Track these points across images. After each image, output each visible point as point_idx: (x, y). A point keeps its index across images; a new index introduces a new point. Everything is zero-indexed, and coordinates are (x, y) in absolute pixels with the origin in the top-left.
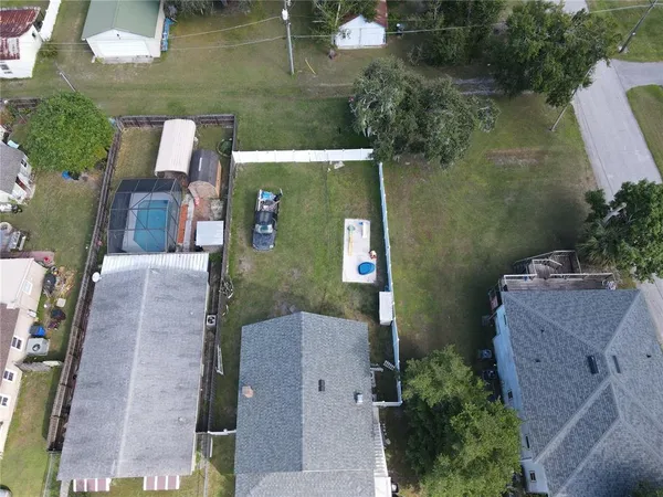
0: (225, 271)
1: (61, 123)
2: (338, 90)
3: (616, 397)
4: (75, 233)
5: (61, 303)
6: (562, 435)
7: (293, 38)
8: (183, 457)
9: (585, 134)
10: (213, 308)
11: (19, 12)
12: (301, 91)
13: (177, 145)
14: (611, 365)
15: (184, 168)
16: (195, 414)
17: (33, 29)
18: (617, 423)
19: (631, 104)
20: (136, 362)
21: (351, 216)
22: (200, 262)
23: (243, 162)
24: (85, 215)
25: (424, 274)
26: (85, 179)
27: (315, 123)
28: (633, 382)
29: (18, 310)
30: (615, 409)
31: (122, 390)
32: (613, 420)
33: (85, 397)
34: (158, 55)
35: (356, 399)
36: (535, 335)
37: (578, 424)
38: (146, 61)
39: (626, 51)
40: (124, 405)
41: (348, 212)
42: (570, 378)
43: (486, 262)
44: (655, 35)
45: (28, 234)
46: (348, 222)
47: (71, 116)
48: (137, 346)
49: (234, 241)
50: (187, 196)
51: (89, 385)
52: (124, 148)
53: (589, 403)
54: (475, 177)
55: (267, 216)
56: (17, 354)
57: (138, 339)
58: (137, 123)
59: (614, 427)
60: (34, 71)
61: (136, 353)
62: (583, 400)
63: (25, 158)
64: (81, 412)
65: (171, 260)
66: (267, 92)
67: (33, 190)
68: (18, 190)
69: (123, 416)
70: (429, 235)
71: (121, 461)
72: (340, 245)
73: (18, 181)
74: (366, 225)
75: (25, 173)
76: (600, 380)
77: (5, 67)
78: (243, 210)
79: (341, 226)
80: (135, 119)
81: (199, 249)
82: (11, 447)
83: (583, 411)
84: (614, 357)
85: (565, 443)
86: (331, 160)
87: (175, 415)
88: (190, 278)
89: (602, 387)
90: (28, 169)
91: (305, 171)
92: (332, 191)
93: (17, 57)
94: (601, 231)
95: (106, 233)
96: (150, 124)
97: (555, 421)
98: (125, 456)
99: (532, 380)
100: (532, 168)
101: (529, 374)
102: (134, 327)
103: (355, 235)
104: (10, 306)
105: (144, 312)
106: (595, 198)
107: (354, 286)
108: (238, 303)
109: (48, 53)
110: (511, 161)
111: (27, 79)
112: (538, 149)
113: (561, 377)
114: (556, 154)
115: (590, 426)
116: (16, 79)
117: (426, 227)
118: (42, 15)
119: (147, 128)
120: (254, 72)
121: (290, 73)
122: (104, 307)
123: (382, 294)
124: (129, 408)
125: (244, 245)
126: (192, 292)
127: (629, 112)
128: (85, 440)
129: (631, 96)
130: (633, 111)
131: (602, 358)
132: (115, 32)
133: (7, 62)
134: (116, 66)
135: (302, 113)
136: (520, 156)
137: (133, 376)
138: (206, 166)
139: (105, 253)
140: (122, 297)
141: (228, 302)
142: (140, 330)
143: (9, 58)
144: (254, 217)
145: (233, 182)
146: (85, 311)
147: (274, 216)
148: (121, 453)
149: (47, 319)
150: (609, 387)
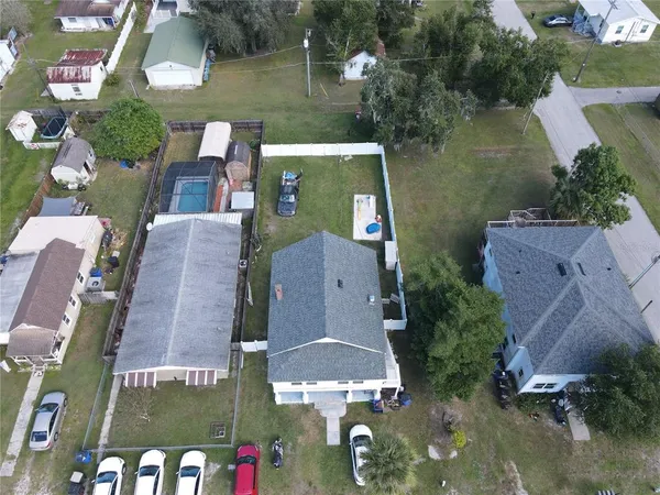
0: (255, 231)
1: (128, 115)
2: (346, 107)
3: (582, 292)
4: (128, 205)
5: (116, 254)
6: (541, 322)
7: (311, 65)
8: (221, 356)
9: (551, 136)
10: (245, 255)
11: (90, 52)
12: (316, 109)
13: (216, 139)
14: (577, 269)
15: (222, 154)
16: (230, 326)
17: (101, 64)
18: (584, 308)
19: (587, 117)
20: (182, 285)
21: (359, 193)
22: (235, 219)
23: (269, 155)
24: (138, 192)
25: (421, 234)
26: (139, 167)
27: (328, 129)
28: (595, 283)
29: (84, 250)
30: (582, 299)
31: (171, 304)
32: (581, 306)
33: (138, 312)
34: (200, 83)
35: (368, 300)
36: (514, 255)
37: (553, 314)
38: (191, 88)
39: (579, 81)
40: (172, 315)
41: (356, 190)
42: (544, 281)
43: (474, 225)
44: (603, 70)
45: (91, 206)
46: (356, 197)
47: (135, 111)
48: (184, 273)
49: (262, 212)
50: (223, 179)
51: (141, 304)
52: (171, 146)
53: (561, 297)
54: (461, 166)
55: (290, 189)
56: (79, 287)
57: (185, 268)
58: (184, 129)
59: (581, 312)
60: (100, 95)
61: (183, 277)
62: (556, 296)
63: (92, 150)
64: (134, 323)
65: (211, 217)
66: (289, 109)
67: (95, 175)
68: (84, 173)
69: (171, 322)
70: (425, 207)
71: (169, 354)
72: (351, 212)
73: (86, 165)
74: (373, 199)
75: (91, 160)
76: (569, 279)
77: (77, 89)
78: (269, 189)
79: (351, 200)
80: (181, 124)
81: (234, 211)
82: (69, 361)
83: (555, 304)
84: (579, 265)
85: (544, 328)
86: (342, 154)
87: (214, 325)
88: (227, 228)
89: (570, 284)
90: (93, 159)
91: (320, 162)
92: (344, 175)
93: (89, 81)
94: (564, 187)
95: (158, 196)
96: (193, 129)
97: (535, 314)
98: (173, 351)
99: (514, 287)
100: (509, 159)
101: (511, 283)
102: (181, 260)
103: (363, 206)
104: (79, 246)
105: (189, 250)
106: (560, 172)
107: (363, 243)
108: (265, 254)
109: (111, 82)
110: (492, 155)
111: (94, 100)
112: (512, 147)
113: (537, 282)
114: (527, 150)
115: (563, 314)
116: (84, 100)
117: (423, 201)
118: (109, 56)
119: (190, 133)
120: (277, 95)
121: (307, 96)
122: (155, 248)
123: (388, 244)
124: (176, 317)
125: (270, 214)
126: (228, 238)
127: (586, 121)
128: (138, 342)
129: (586, 111)
130: (589, 121)
131: (569, 264)
132: (169, 63)
133: (80, 85)
134: (165, 92)
135: (316, 123)
136: (498, 152)
137: (180, 294)
138: (240, 151)
139: (157, 213)
140: (171, 239)
141: (257, 254)
142: (186, 261)
143: (82, 81)
144: (279, 190)
145: (261, 170)
146: (137, 260)
147: (295, 190)
148: (170, 348)
149: (105, 266)
150: (576, 284)
